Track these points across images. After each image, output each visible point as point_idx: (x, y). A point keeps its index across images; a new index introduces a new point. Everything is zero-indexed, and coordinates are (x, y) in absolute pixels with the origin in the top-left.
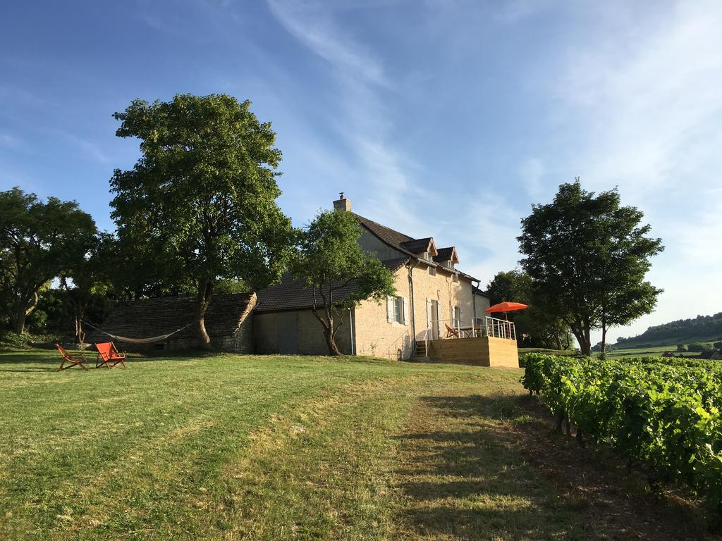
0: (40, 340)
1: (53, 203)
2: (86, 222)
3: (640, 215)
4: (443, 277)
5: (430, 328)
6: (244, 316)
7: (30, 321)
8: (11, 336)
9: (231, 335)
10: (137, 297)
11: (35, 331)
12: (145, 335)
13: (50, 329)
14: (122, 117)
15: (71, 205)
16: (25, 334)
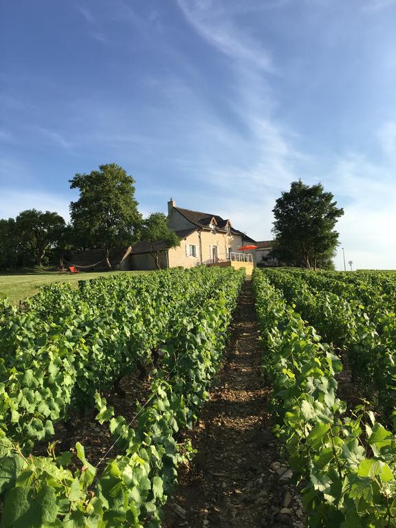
0: (48, 268)
1: (48, 213)
2: (61, 220)
3: (332, 196)
4: (222, 235)
5: (212, 258)
6: (125, 256)
7: (43, 261)
8: (37, 267)
9: (119, 263)
10: (84, 250)
11: (45, 265)
12: (87, 265)
13: (50, 264)
14: (72, 181)
15: (54, 213)
16: (41, 266)
